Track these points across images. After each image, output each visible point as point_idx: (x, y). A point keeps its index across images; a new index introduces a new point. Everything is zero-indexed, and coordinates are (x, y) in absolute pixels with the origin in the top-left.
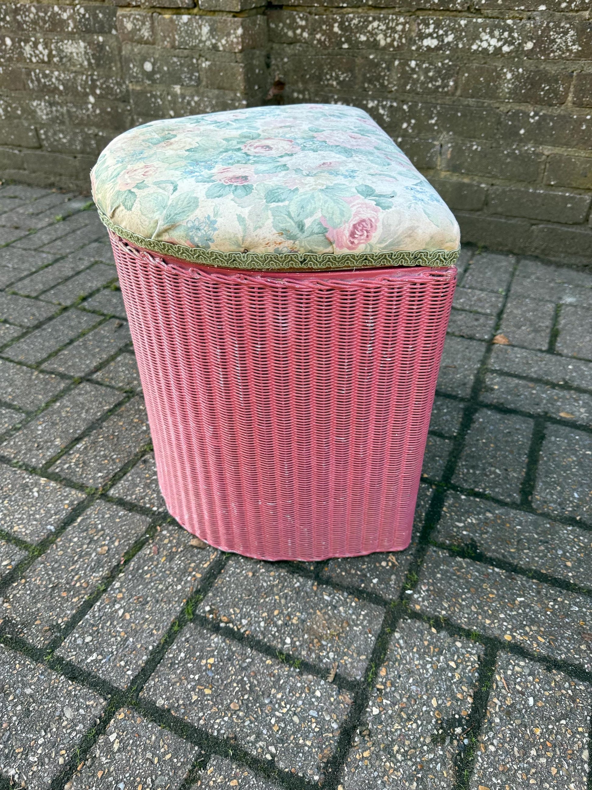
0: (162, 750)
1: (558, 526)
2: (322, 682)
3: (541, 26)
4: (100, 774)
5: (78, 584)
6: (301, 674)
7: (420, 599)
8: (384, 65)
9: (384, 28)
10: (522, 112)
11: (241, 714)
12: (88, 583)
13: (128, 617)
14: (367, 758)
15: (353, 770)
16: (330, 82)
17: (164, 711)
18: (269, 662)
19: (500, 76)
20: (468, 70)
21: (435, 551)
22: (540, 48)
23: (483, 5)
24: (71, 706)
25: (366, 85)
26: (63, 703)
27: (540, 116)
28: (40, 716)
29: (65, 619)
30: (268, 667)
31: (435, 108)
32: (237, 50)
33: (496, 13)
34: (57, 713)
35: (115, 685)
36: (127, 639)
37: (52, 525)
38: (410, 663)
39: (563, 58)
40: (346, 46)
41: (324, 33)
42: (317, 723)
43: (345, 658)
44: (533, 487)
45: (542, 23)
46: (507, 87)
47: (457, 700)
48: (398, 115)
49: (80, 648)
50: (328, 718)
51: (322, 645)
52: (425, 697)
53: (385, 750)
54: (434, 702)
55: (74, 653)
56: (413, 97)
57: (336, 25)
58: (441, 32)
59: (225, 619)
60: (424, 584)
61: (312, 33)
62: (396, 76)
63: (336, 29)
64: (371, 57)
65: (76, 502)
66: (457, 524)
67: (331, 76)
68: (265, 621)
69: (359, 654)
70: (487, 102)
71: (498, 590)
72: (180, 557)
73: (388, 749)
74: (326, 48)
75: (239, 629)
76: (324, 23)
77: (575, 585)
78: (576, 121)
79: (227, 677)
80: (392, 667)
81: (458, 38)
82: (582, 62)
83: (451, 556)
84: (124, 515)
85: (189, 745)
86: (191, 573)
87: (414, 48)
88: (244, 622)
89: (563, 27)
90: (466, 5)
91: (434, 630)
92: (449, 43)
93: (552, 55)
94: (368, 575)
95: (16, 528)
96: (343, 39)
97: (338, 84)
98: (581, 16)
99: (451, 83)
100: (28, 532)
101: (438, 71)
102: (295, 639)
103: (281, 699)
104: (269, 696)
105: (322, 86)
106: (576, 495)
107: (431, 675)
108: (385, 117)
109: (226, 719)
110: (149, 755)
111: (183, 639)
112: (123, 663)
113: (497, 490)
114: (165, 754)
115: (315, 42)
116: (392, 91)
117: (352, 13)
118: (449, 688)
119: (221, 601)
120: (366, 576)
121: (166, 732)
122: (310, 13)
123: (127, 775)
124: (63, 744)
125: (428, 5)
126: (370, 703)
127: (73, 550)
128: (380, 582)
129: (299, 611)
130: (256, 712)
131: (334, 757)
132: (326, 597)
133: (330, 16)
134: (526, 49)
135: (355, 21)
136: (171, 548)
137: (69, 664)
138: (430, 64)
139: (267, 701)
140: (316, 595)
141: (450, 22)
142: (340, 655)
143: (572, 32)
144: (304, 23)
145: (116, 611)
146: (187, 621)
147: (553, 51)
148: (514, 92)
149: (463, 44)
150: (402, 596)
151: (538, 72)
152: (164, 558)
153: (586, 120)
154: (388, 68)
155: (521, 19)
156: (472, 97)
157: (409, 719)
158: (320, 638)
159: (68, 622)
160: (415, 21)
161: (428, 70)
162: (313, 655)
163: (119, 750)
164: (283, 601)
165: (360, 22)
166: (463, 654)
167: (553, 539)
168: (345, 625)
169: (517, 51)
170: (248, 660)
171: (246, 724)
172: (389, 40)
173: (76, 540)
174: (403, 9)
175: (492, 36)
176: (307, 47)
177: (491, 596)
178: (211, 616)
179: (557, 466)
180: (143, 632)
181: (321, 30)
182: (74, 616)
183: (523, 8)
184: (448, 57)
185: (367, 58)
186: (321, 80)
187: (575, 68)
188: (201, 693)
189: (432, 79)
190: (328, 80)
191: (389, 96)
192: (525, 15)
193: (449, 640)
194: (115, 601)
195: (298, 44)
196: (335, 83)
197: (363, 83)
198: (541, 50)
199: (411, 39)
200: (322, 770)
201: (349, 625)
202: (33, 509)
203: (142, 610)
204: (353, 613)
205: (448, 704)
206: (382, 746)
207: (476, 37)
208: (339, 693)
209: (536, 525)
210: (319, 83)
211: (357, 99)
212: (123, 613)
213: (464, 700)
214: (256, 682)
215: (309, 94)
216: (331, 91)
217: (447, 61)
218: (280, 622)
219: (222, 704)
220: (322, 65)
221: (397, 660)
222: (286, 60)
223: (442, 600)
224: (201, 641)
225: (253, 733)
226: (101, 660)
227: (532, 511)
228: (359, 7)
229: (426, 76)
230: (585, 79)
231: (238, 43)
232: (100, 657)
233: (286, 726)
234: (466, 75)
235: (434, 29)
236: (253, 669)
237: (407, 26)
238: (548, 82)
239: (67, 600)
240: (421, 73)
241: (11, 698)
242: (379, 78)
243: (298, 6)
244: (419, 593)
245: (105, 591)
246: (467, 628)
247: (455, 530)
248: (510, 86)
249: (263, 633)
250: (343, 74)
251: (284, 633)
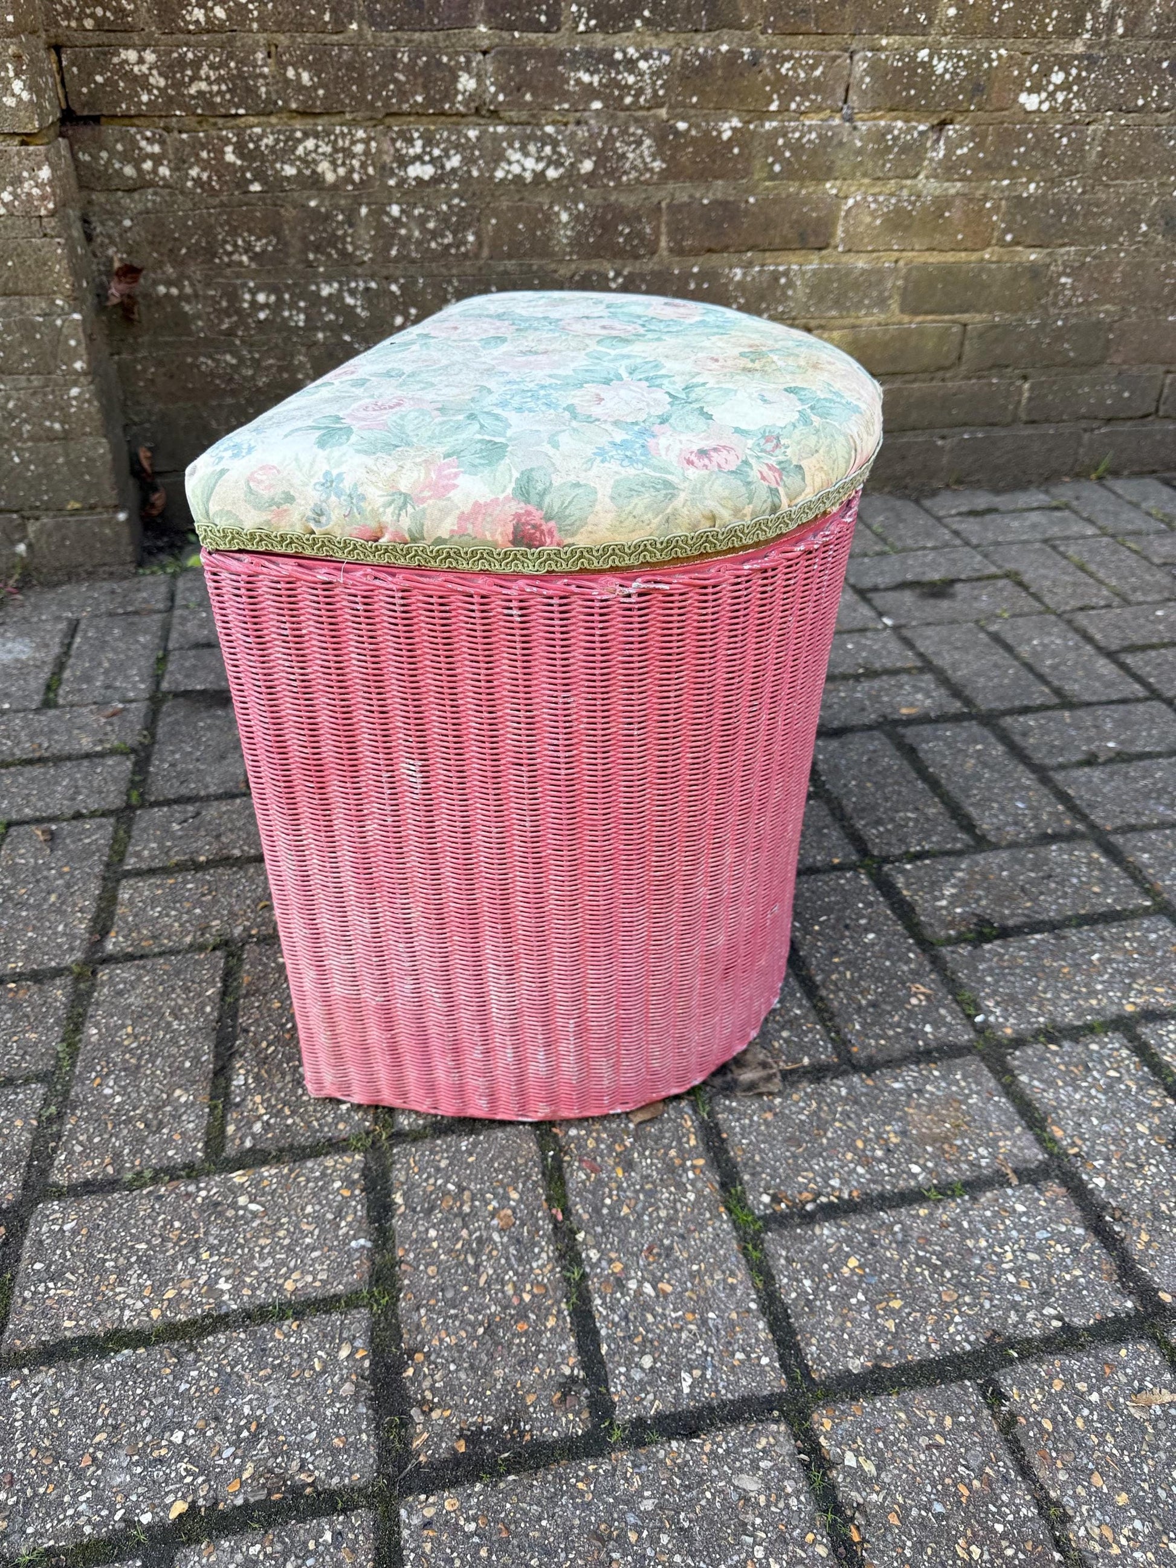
0: (932, 1421)
1: (1042, 851)
2: (1009, 1191)
3: (600, 134)
4: (894, 1520)
5: (527, 1298)
6: (974, 1199)
7: (1001, 1020)
8: (340, 217)
9: (328, 149)
10: (595, 272)
11: (967, 1299)
12: (539, 1284)
13: (669, 1289)
14: (1150, 1241)
15: (1152, 1265)
16: (236, 257)
17: (872, 1372)
18: (923, 1212)
19: (549, 218)
20: (496, 213)
21: (953, 952)
22: (605, 168)
23: (501, 103)
24: (741, 1470)
25: (311, 256)
26: (723, 1476)
27: (625, 277)
28: (712, 1522)
29: (572, 1361)
30: (930, 1219)
31: (450, 282)
32: (43, 212)
33: (524, 116)
34: (735, 1497)
35: (766, 1393)
36: (704, 1321)
37: (355, 1238)
38: (1071, 1103)
39: (642, 183)
40: (256, 187)
41: (205, 166)
42: (1058, 1242)
43: (1001, 1144)
44: (967, 817)
45: (601, 129)
46: (564, 235)
47: (1159, 1110)
48: (384, 304)
49: (650, 1383)
50: (1063, 1229)
51: (959, 1147)
52: (1128, 1130)
53: (1156, 1218)
54: (1142, 1128)
55: (651, 1397)
56: (405, 269)
57: (229, 149)
58: (436, 152)
59: (806, 1195)
60: (984, 998)
61: (180, 165)
62: (366, 234)
63: (230, 157)
64: (313, 204)
65: (356, 1176)
66: (939, 903)
67: (235, 245)
68: (859, 1163)
69: (1011, 1129)
70: (536, 263)
71: (1064, 960)
72: (642, 1155)
73: (1157, 1215)
74: (213, 193)
75: (838, 1198)
76: (203, 147)
77: (1125, 910)
78: (679, 277)
79: (898, 1268)
80: (1061, 1119)
81: (468, 161)
82: (671, 185)
83: (975, 947)
84: (475, 1145)
85: (955, 1388)
86: (683, 1165)
87: (392, 182)
88: (835, 1182)
89: (633, 134)
90: (472, 105)
91: (1053, 1047)
92: (454, 170)
93: (624, 178)
94: (913, 1026)
95: (289, 1286)
96: (248, 175)
97: (251, 259)
98: (655, 117)
99: (471, 238)
100: (323, 1276)
101: (444, 219)
102: (921, 1161)
103: (991, 1246)
104: (972, 1254)
105: (219, 266)
106: (1020, 805)
107: (1107, 1100)
108: (359, 310)
109: (957, 1319)
110: (924, 1441)
111: (783, 1261)
112: (740, 1356)
113: (934, 839)
114: (940, 1421)
115: (190, 184)
116: (364, 262)
117: (258, 125)
118: (1139, 1104)
119: (773, 1178)
120: (911, 1030)
121: (908, 1395)
122: (167, 129)
123: (929, 1489)
124: (797, 1527)
125: (405, 107)
126: (1085, 1177)
127: (449, 1252)
128: (936, 1025)
129: (884, 1124)
130: (982, 1283)
131: (1119, 1267)
132: (896, 1085)
133: (214, 133)
134: (583, 171)
135: (269, 140)
136: (610, 1148)
137: (660, 1418)
138: (427, 207)
139: (978, 1261)
140: (882, 1091)
141: (450, 133)
142: (992, 1144)
143: (647, 142)
144: (156, 149)
145: (639, 1292)
146: (758, 1232)
147: (625, 173)
148: (577, 242)
149: (480, 169)
150: (980, 1030)
151: (608, 207)
152: (619, 1172)
153: (693, 275)
154: (350, 221)
155: (566, 124)
156: (510, 256)
157: (1141, 1166)
158: (946, 1139)
159: (581, 1362)
160: (385, 135)
161: (423, 220)
162: (964, 1166)
163: (878, 1468)
164: (850, 1123)
165: (277, 141)
166: (1110, 1056)
167: (1052, 869)
168: (956, 1105)
169: (570, 176)
170: (897, 1228)
171: (987, 1305)
172: (341, 171)
173: (432, 1233)
174: (359, 116)
175: (526, 154)
176: (171, 195)
177: (1066, 970)
178: (783, 1205)
179: (967, 778)
180: (714, 1293)
181: (199, 160)
182: (581, 1348)
183: (566, 106)
184: (456, 194)
185: (304, 207)
186: (215, 255)
187: (662, 195)
188: (891, 1313)
189: (435, 234)
190: (230, 254)
191: (359, 271)
192: (572, 117)
193: (1080, 1048)
194: (620, 1283)
195: (150, 191)
196: (245, 258)
197: (305, 252)
198: (606, 173)
199: (383, 167)
200: (1125, 1291)
201: (961, 1102)
202: (282, 1233)
203: (677, 1265)
204: (949, 1084)
205: (1157, 1121)
206: (1149, 1216)
207: (499, 157)
208: (1041, 1192)
209: (1015, 860)
210: (211, 261)
211: (295, 284)
212: (654, 1287)
213: (1165, 1106)
214: (938, 1248)
215: (192, 285)
216: (238, 275)
217: (456, 201)
218: (879, 1153)
219: (932, 1306)
220: (211, 227)
221: (1055, 1108)
222: (127, 223)
223: (1023, 1007)
224: (809, 1248)
225: (1007, 1311)
226: (703, 1375)
227: (995, 847)
228: (270, 114)
229: (424, 230)
230: (680, 211)
231: (43, 198)
232: (697, 1373)
233: (1031, 1272)
234: (494, 221)
235: (424, 147)
236: (915, 1235)
237: (373, 144)
238: (627, 222)
239: (541, 1333)
240: (412, 225)
241: (633, 1537)
242: (334, 240)
243: (139, 116)
244: (992, 1012)
245: (584, 1276)
246: (1079, 1023)
247: (944, 912)
248: (569, 233)
249: (875, 1182)
250: (259, 239)
251: (900, 1163)
